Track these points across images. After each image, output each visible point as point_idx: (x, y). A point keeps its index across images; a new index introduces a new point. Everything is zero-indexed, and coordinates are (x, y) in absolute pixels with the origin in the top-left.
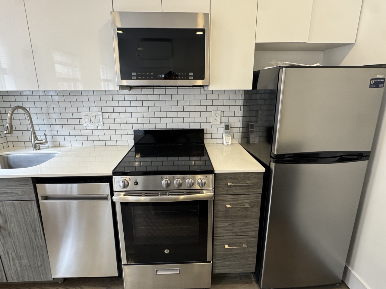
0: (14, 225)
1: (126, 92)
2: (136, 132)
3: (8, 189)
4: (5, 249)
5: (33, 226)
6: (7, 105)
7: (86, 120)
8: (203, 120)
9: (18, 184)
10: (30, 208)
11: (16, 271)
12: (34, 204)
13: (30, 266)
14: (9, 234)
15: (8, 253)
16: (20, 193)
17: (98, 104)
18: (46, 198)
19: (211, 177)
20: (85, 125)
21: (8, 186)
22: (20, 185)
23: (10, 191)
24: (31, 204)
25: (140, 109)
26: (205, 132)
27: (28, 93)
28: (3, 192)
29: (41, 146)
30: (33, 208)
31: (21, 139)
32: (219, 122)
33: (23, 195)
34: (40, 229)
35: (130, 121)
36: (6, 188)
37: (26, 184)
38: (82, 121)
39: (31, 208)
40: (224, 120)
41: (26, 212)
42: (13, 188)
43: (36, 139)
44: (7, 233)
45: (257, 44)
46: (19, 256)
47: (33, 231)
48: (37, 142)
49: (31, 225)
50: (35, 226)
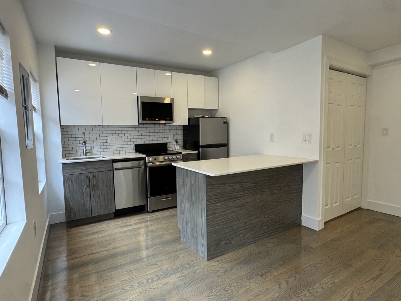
0: (101, 184)
2: (135, 145)
4: (94, 197)
7: (110, 141)
8: (166, 139)
11: (98, 209)
13: (105, 205)
14: (98, 188)
15: (95, 199)
16: (106, 167)
17: (117, 132)
18: (116, 169)
19: (180, 155)
20: (109, 143)
22: (107, 164)
23: (102, 167)
24: (111, 172)
26: (167, 144)
32: (173, 140)
33: (108, 168)
34: (113, 184)
36: (100, 166)
37: (109, 163)
38: (108, 141)
39: (111, 174)
40: (175, 138)
41: (107, 176)
42: (103, 165)
43: (86, 150)
44: (97, 188)
45: (189, 109)
46: (100, 200)
47: (109, 186)
48: (87, 152)
49: (109, 182)
50: (110, 183)
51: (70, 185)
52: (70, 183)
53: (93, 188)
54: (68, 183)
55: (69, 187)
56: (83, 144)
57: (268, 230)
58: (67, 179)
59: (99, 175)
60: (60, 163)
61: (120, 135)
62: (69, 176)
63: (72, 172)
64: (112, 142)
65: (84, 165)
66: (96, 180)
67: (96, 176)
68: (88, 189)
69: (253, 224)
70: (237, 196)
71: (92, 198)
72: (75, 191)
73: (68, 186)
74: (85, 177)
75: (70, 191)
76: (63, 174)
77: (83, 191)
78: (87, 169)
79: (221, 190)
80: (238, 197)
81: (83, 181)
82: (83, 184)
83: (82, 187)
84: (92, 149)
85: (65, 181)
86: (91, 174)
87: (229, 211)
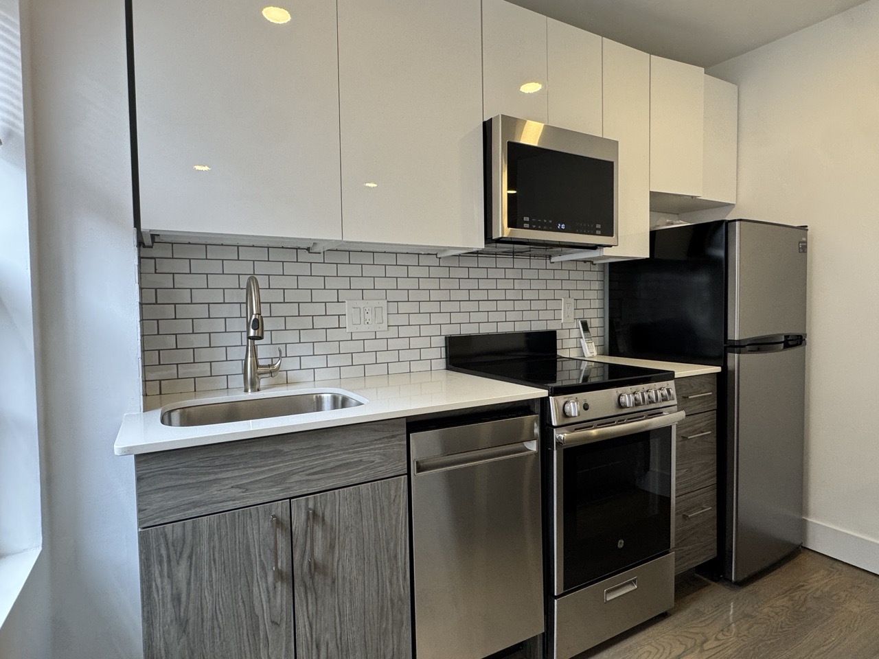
0: (349, 554)
2: (449, 340)
3: (353, 453)
4: (314, 636)
5: (392, 545)
7: (354, 320)
8: (549, 315)
9: (377, 438)
10: (393, 497)
12: (402, 486)
14: (334, 582)
15: (318, 647)
16: (378, 461)
19: (671, 384)
20: (350, 329)
21: (356, 445)
22: (380, 439)
23: (356, 459)
24: (397, 486)
28: (341, 463)
30: (400, 496)
32: (572, 319)
33: (383, 466)
34: (405, 549)
35: (437, 318)
36: (349, 453)
37: (393, 437)
38: (346, 321)
39: (396, 496)
40: (580, 314)
41: (382, 509)
42: (362, 451)
44: (329, 581)
45: (653, 194)
46: (344, 648)
47: (389, 559)
48: (260, 370)
49: (388, 543)
50: (396, 545)
51: (183, 587)
52: (181, 572)
53: (309, 583)
54: (170, 576)
55: (177, 599)
56: (252, 333)
58: (164, 552)
59: (340, 508)
60: (127, 451)
61: (392, 295)
62: (174, 531)
63: (195, 504)
64: (364, 328)
65: (264, 456)
66: (324, 537)
67: (327, 513)
68: (282, 593)
71: (301, 640)
72: (208, 615)
73: (168, 587)
74: (266, 525)
75: (183, 624)
76: (140, 522)
77: (252, 608)
78: (281, 479)
81: (255, 551)
82: (258, 569)
83: (249, 586)
84: (280, 358)
85: (154, 559)
86: (299, 507)
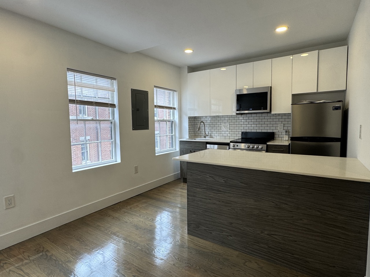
1: (240, 116)
2: (242, 133)
6: (197, 122)
7: (223, 128)
8: (274, 128)
17: (228, 121)
19: (264, 145)
20: (222, 129)
21: (199, 144)
22: (202, 144)
25: (245, 123)
26: (275, 134)
27: (204, 117)
28: (198, 146)
29: (206, 137)
31: (200, 134)
32: (282, 129)
35: (240, 128)
37: (204, 144)
38: (222, 128)
40: (285, 128)
43: (205, 134)
45: (292, 95)
57: (269, 252)
61: (231, 123)
62: (182, 149)
63: (184, 147)
64: (225, 129)
65: (190, 143)
69: (241, 230)
70: (219, 189)
78: (191, 146)
79: (201, 178)
80: (220, 191)
87: (210, 201)
